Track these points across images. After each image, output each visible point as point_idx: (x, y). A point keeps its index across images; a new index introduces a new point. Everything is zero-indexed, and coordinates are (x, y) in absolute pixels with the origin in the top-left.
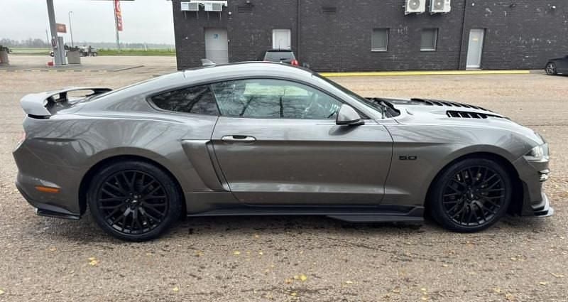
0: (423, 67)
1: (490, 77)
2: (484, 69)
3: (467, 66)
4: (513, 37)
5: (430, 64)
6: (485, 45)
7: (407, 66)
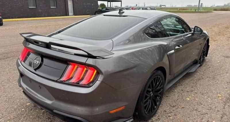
0: (53, 15)
1: (79, 18)
2: (75, 15)
3: (69, 14)
4: (82, 3)
5: (56, 13)
6: (74, 6)
7: (46, 15)
